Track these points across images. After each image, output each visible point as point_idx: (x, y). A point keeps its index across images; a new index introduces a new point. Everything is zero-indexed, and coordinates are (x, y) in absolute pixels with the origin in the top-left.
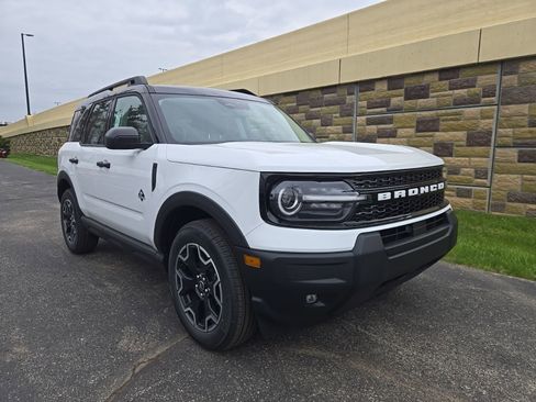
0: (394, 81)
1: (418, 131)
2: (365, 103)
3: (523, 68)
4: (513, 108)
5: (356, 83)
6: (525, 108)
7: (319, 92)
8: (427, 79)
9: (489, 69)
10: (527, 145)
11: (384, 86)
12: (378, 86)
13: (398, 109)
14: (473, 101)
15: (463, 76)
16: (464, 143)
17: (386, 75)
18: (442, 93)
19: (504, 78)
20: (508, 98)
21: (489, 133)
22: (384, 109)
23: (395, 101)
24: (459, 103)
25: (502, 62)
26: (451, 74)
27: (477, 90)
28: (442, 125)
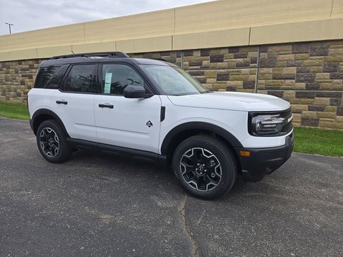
0: (204, 52)
1: (218, 80)
2: (187, 63)
3: (270, 49)
4: (265, 70)
5: (182, 51)
6: (270, 70)
7: (159, 54)
8: (222, 52)
9: (254, 49)
10: (272, 88)
11: (199, 54)
12: (195, 54)
13: (207, 68)
14: (246, 65)
15: (241, 52)
16: (242, 87)
17: (200, 48)
18: (230, 60)
19: (261, 54)
20: (263, 64)
21: (254, 82)
22: (199, 67)
23: (205, 63)
24: (239, 66)
25: (260, 46)
26: (236, 50)
27: (248, 59)
28: (231, 77)
